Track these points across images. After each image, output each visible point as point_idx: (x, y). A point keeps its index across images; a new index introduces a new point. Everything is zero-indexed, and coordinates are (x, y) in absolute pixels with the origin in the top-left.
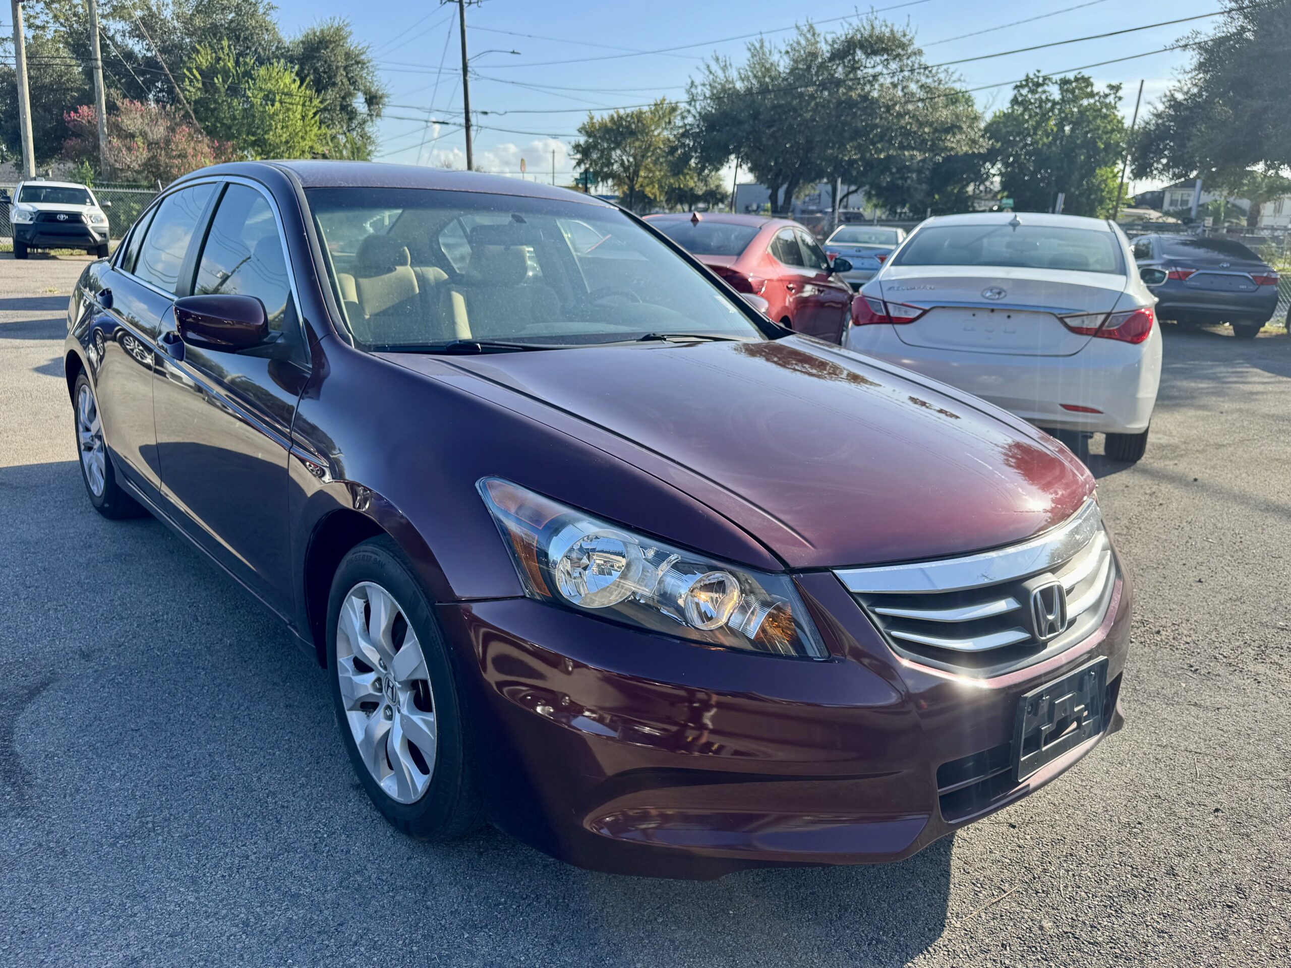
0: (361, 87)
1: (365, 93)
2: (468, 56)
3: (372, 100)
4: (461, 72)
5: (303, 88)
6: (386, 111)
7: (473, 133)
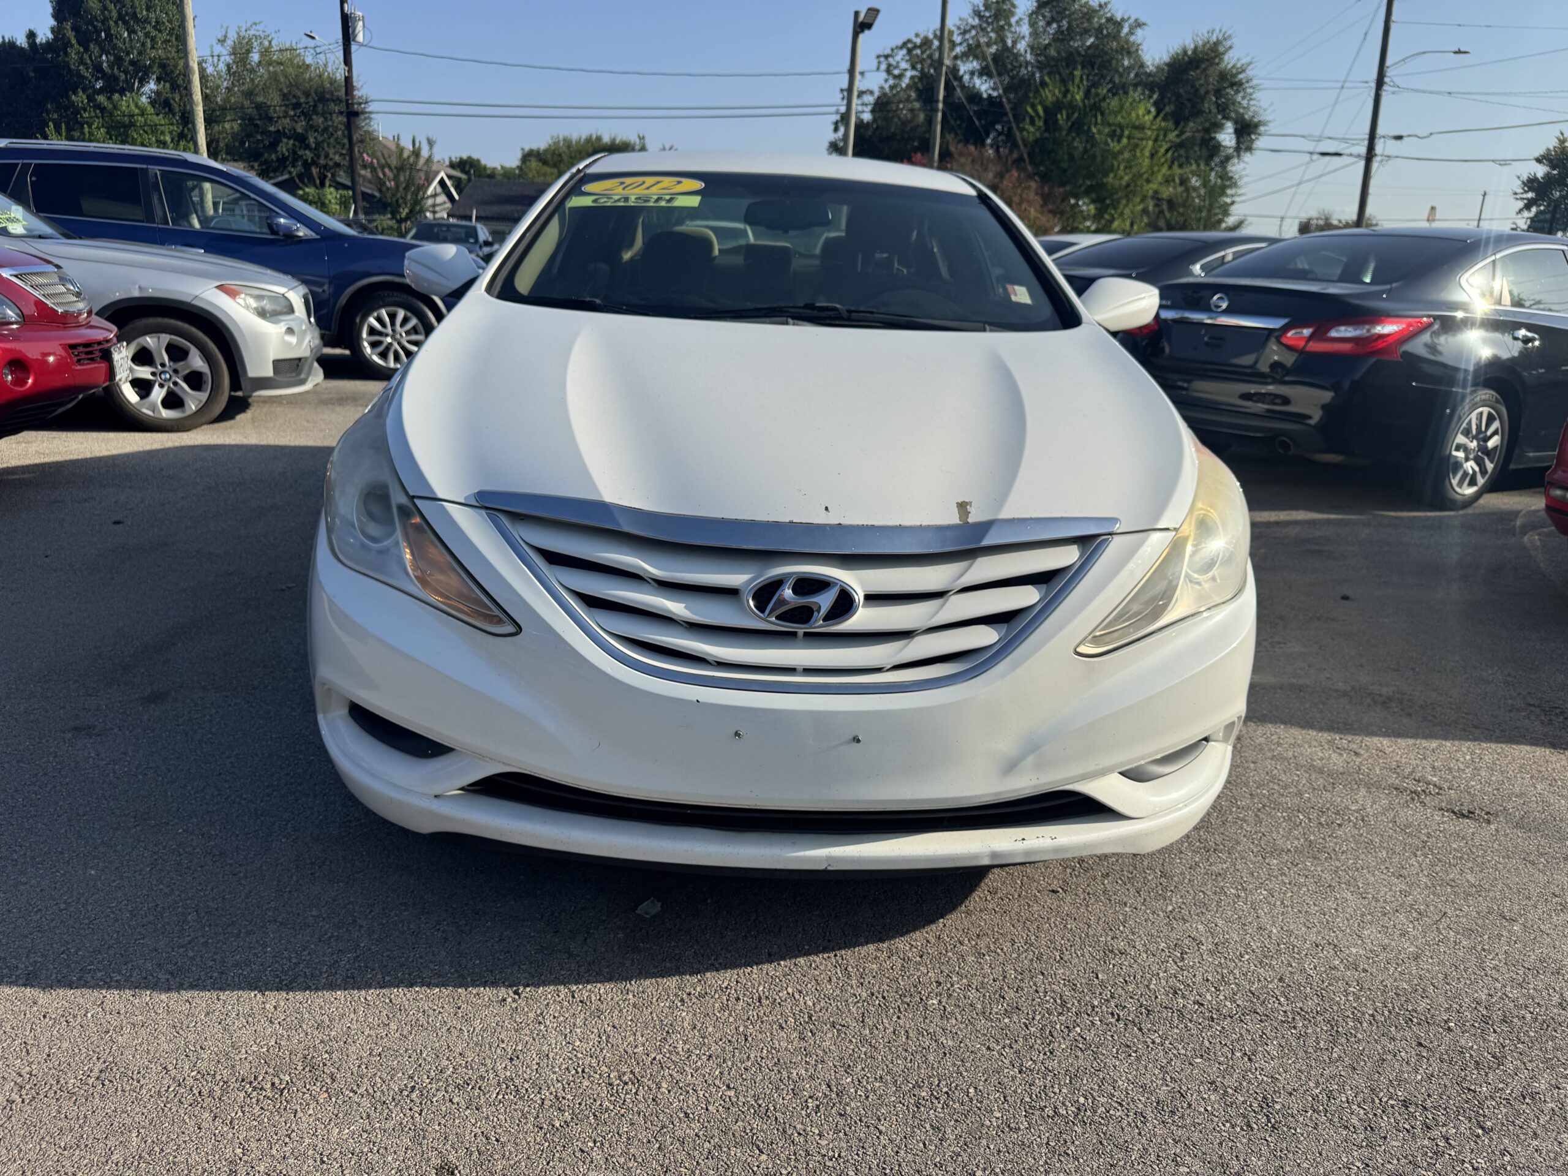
0: (1233, 115)
1: (1236, 122)
2: (1388, 62)
4: (1373, 85)
5: (1159, 119)
6: (1259, 143)
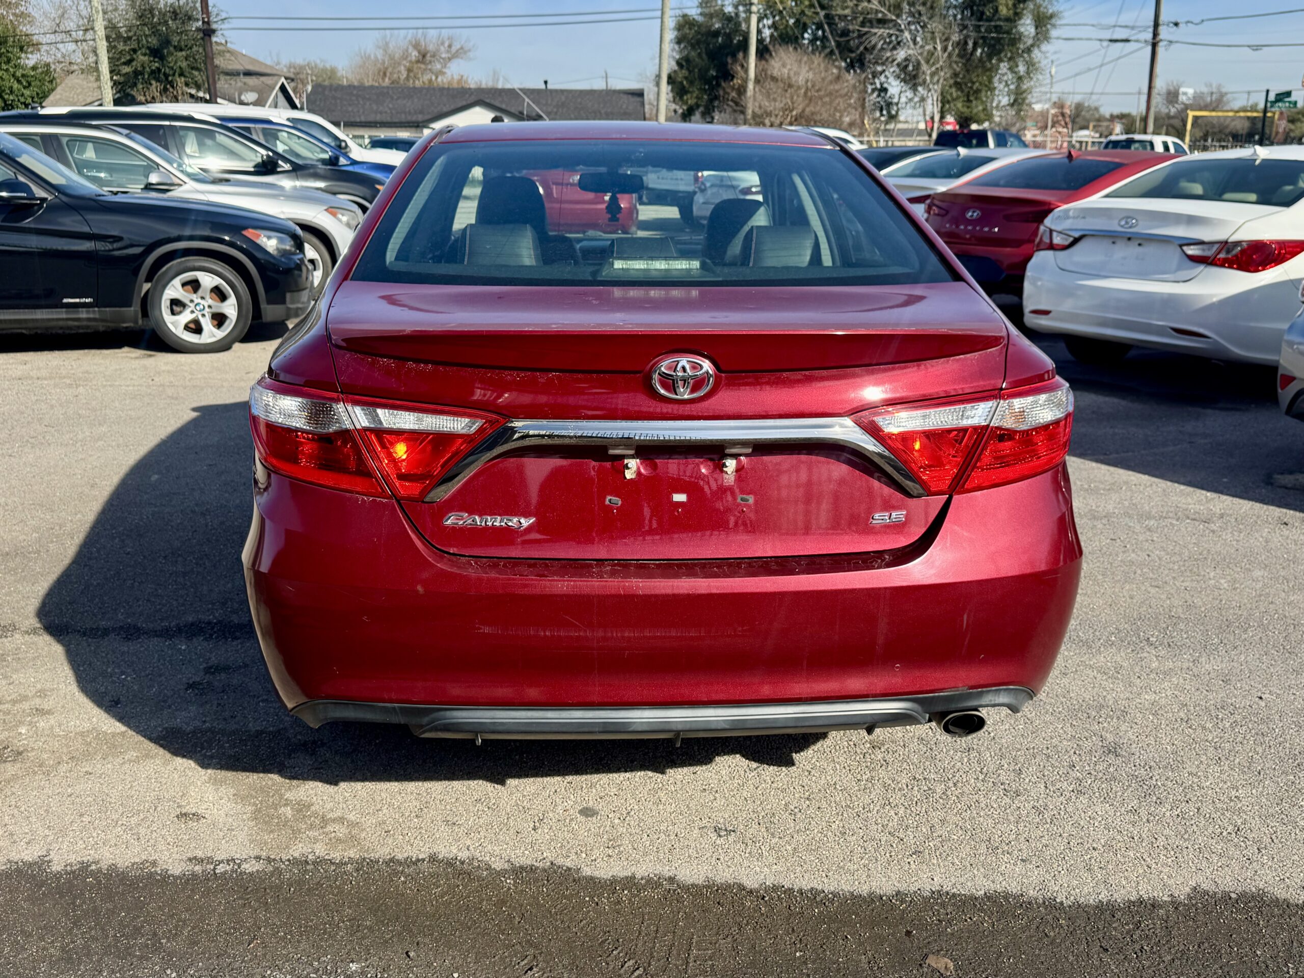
0: (1032, 6)
1: (1034, 14)
3: (1043, 21)
6: (1054, 33)
7: (1160, 50)
